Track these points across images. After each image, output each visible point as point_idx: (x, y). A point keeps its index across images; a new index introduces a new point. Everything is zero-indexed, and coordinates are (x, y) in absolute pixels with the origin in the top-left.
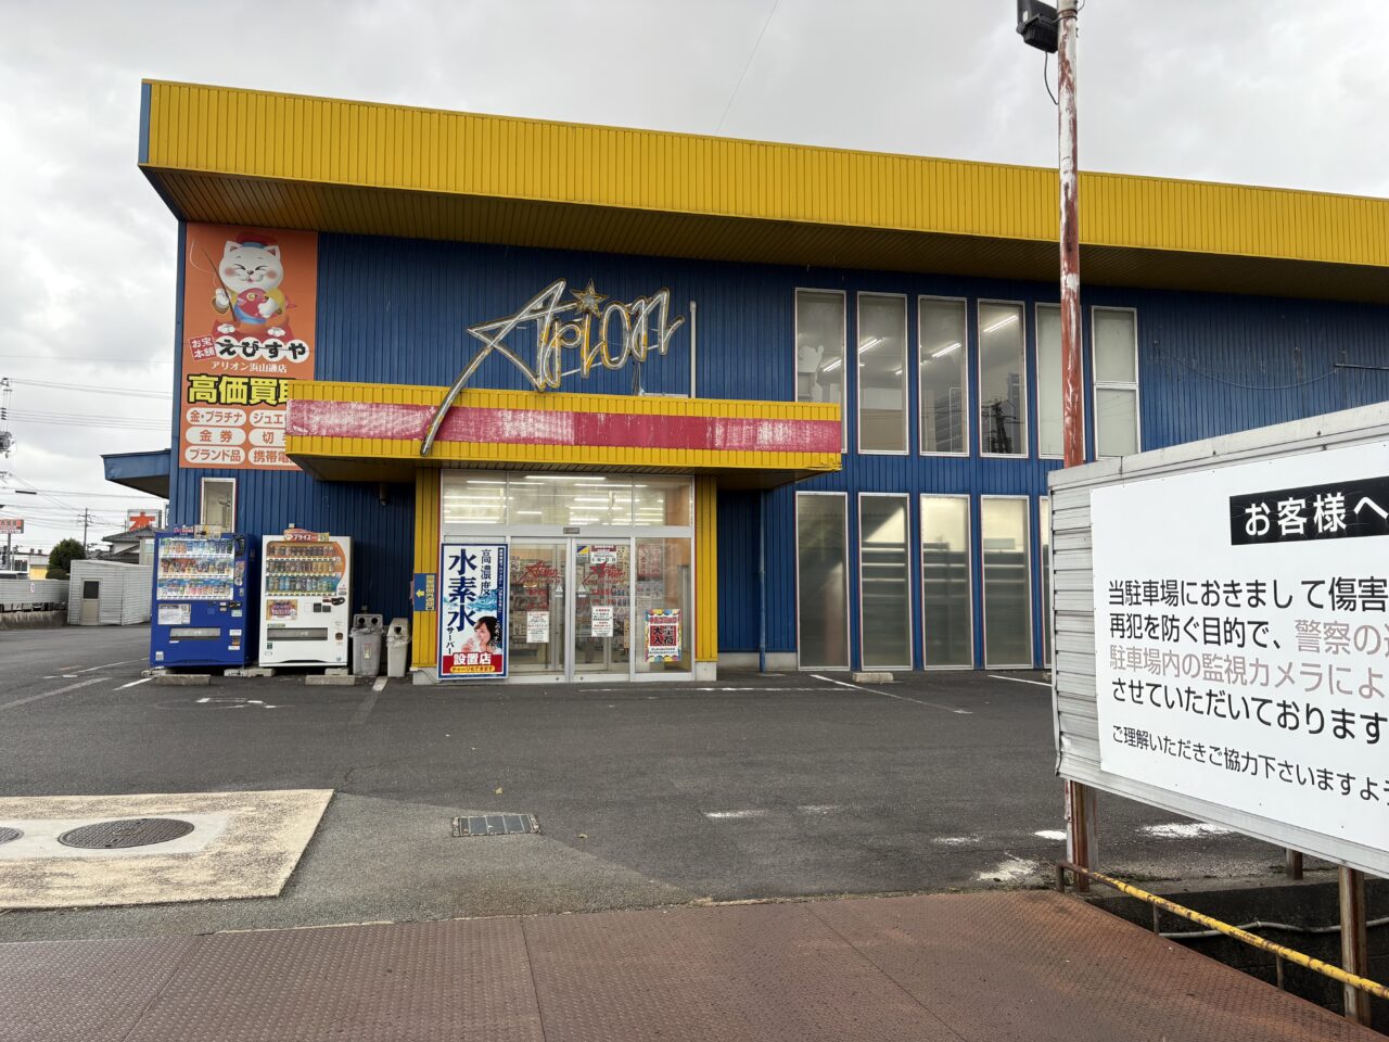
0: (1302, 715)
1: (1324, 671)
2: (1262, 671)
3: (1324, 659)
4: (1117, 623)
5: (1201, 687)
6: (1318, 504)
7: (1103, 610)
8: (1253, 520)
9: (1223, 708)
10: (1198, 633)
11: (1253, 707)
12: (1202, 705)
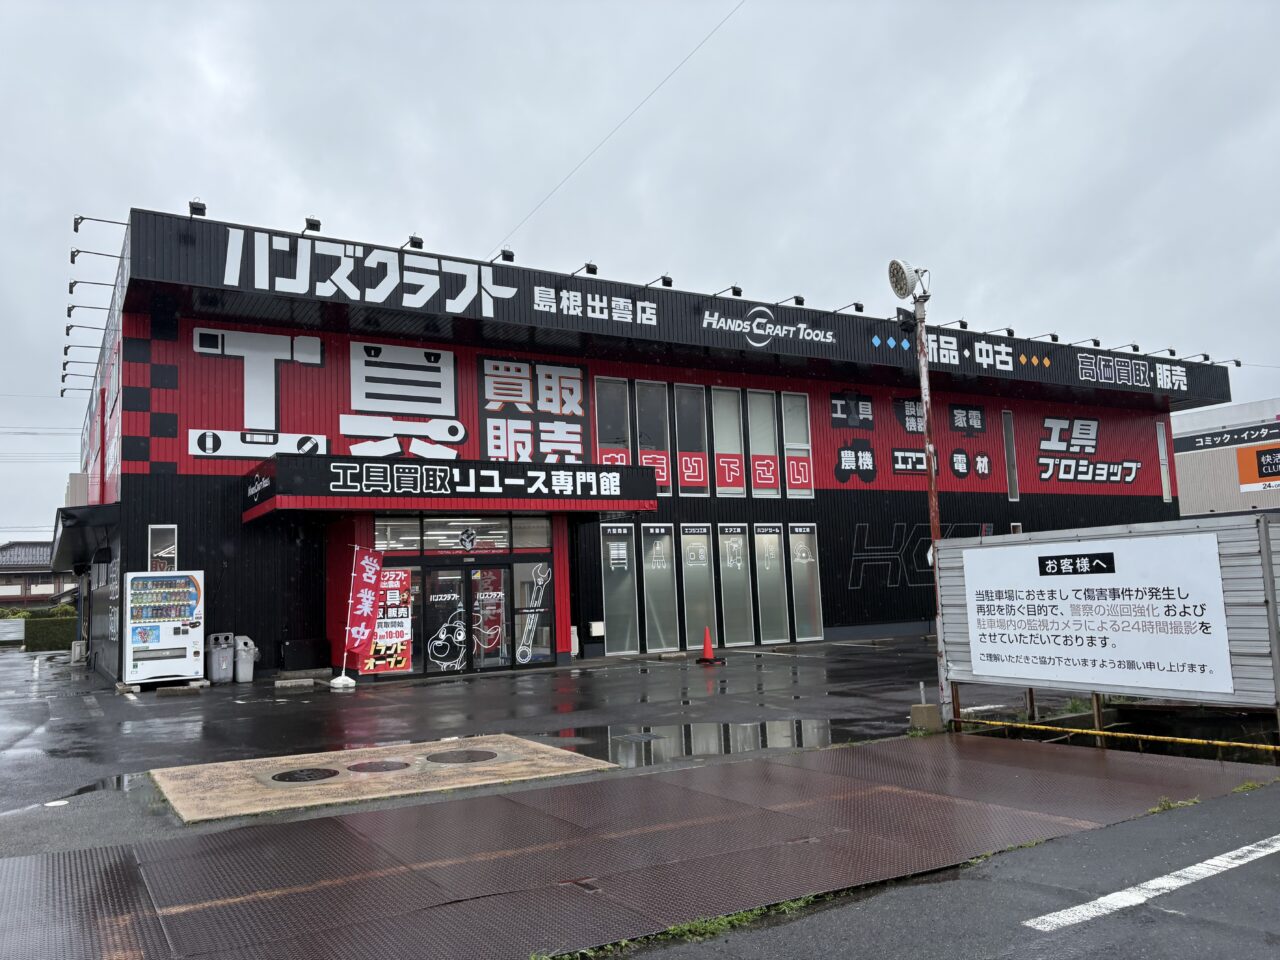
0: (1074, 640)
1: (1083, 622)
2: (1056, 625)
3: (1083, 618)
4: (980, 609)
5: (1027, 633)
6: (1078, 561)
7: (972, 603)
8: (1050, 566)
9: (1038, 640)
10: (1025, 611)
11: (1052, 639)
12: (1028, 640)
